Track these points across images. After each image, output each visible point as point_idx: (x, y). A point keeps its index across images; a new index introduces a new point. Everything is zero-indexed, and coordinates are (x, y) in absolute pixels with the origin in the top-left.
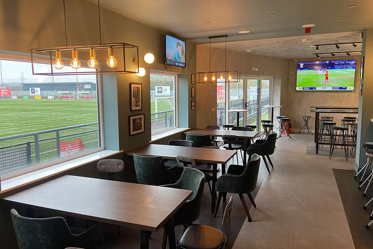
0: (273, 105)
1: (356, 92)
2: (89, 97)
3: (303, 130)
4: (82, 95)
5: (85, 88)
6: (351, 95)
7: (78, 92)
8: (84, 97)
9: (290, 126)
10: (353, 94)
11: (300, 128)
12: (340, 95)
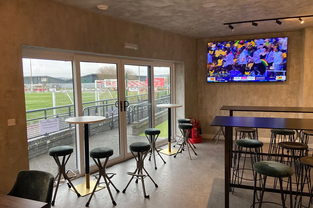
0: (175, 103)
1: (288, 84)
2: (42, 90)
3: (218, 136)
4: (35, 88)
5: (42, 81)
6: (282, 88)
7: (32, 85)
8: (38, 90)
9: (200, 131)
10: (284, 86)
11: (213, 133)
12: (266, 88)
